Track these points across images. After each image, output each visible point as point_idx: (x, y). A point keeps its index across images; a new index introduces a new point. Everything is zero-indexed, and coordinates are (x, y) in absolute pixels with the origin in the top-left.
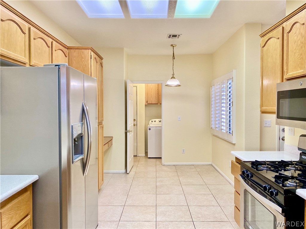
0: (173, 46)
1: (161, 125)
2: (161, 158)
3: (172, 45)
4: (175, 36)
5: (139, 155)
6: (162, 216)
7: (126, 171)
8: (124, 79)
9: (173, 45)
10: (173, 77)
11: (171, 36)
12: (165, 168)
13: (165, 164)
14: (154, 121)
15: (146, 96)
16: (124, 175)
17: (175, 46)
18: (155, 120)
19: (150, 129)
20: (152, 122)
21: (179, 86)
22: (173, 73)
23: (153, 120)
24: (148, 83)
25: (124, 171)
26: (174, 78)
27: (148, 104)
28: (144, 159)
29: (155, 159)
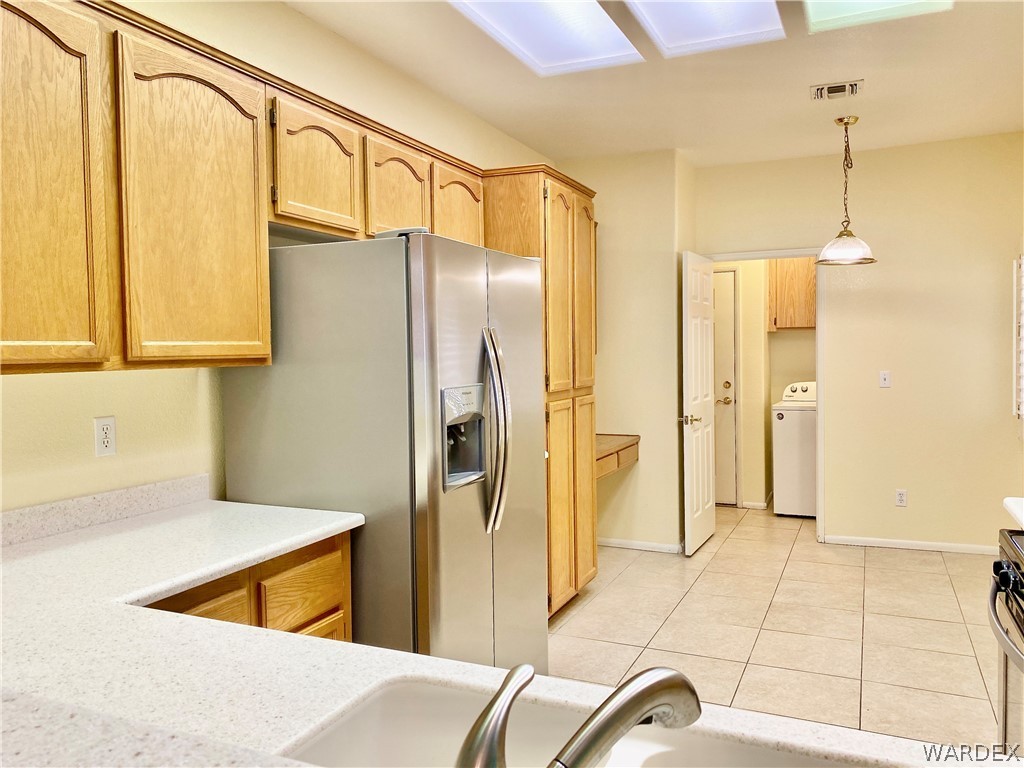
0: (846, 124)
1: (813, 404)
2: (814, 518)
3: (841, 120)
4: (840, 89)
5: (745, 504)
6: (756, 695)
7: (684, 548)
8: (676, 250)
9: (846, 120)
10: (846, 233)
11: (825, 92)
12: (824, 553)
13: (830, 538)
14: (799, 390)
15: (771, 301)
16: (678, 559)
17: (852, 120)
18: (805, 385)
19: (781, 417)
20: (792, 394)
21: (871, 261)
22: (847, 216)
23: (799, 385)
24: (776, 258)
25: (676, 547)
26: (850, 234)
27: (778, 331)
28: (762, 518)
29: (800, 521)
